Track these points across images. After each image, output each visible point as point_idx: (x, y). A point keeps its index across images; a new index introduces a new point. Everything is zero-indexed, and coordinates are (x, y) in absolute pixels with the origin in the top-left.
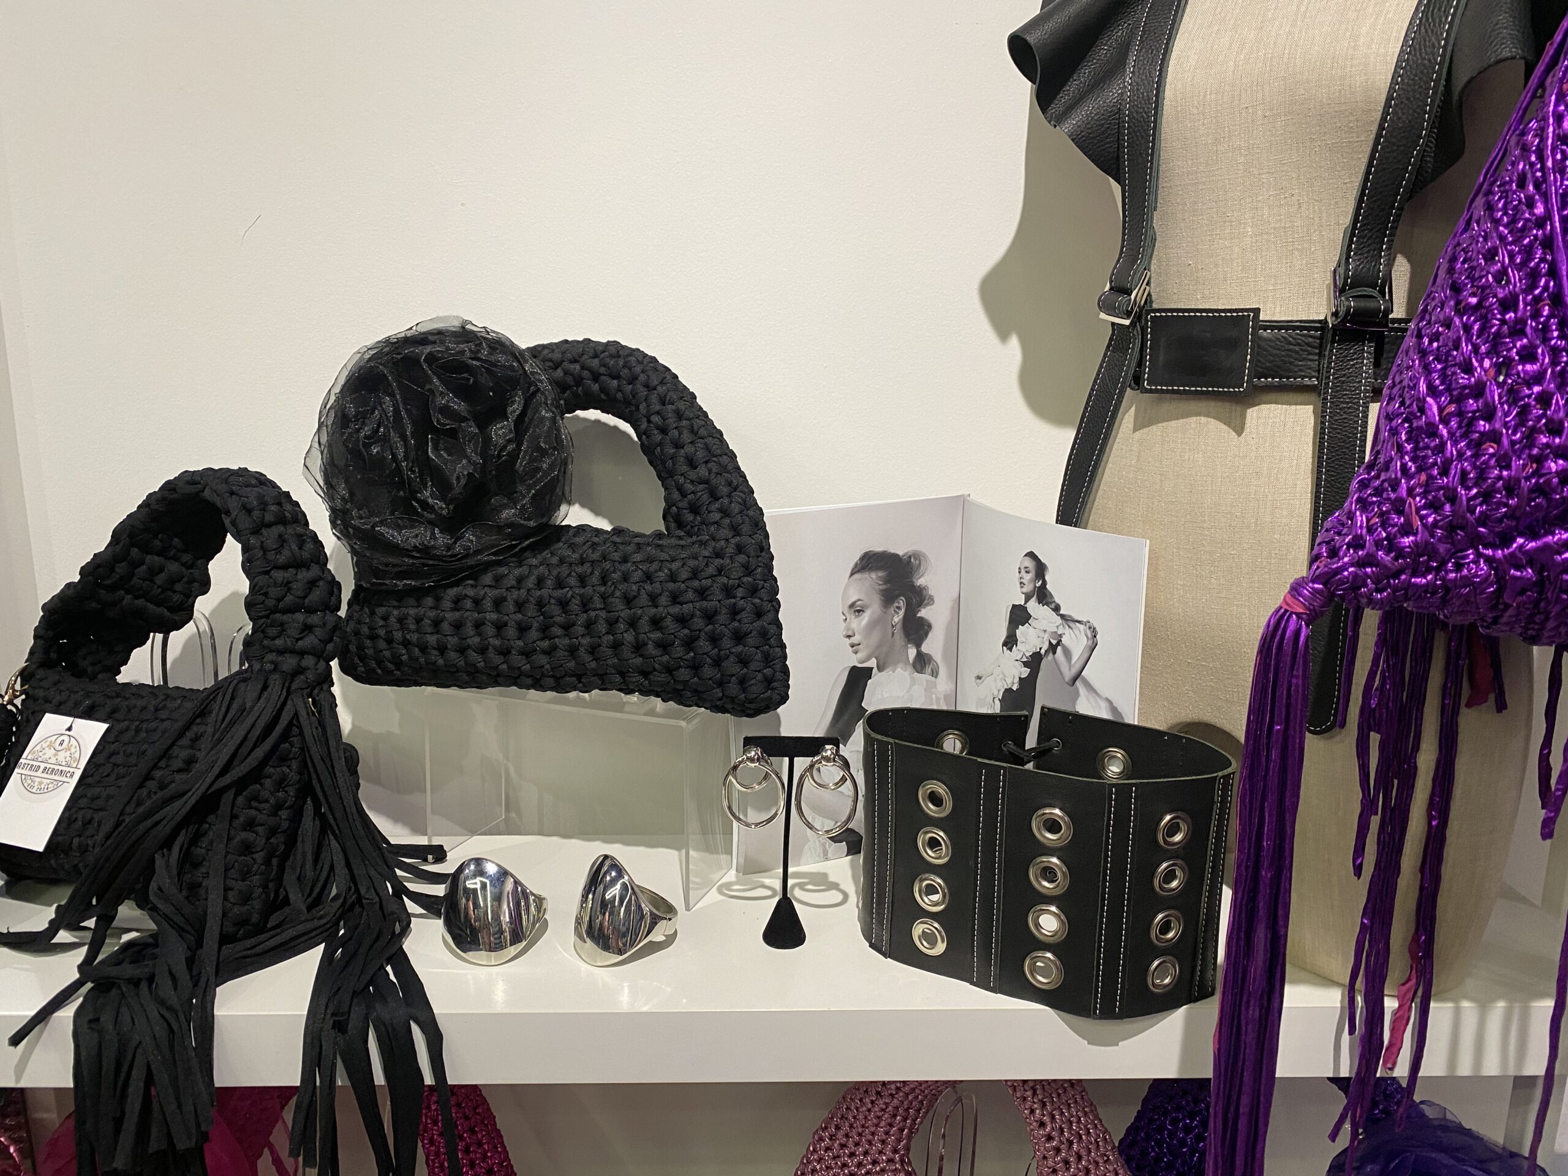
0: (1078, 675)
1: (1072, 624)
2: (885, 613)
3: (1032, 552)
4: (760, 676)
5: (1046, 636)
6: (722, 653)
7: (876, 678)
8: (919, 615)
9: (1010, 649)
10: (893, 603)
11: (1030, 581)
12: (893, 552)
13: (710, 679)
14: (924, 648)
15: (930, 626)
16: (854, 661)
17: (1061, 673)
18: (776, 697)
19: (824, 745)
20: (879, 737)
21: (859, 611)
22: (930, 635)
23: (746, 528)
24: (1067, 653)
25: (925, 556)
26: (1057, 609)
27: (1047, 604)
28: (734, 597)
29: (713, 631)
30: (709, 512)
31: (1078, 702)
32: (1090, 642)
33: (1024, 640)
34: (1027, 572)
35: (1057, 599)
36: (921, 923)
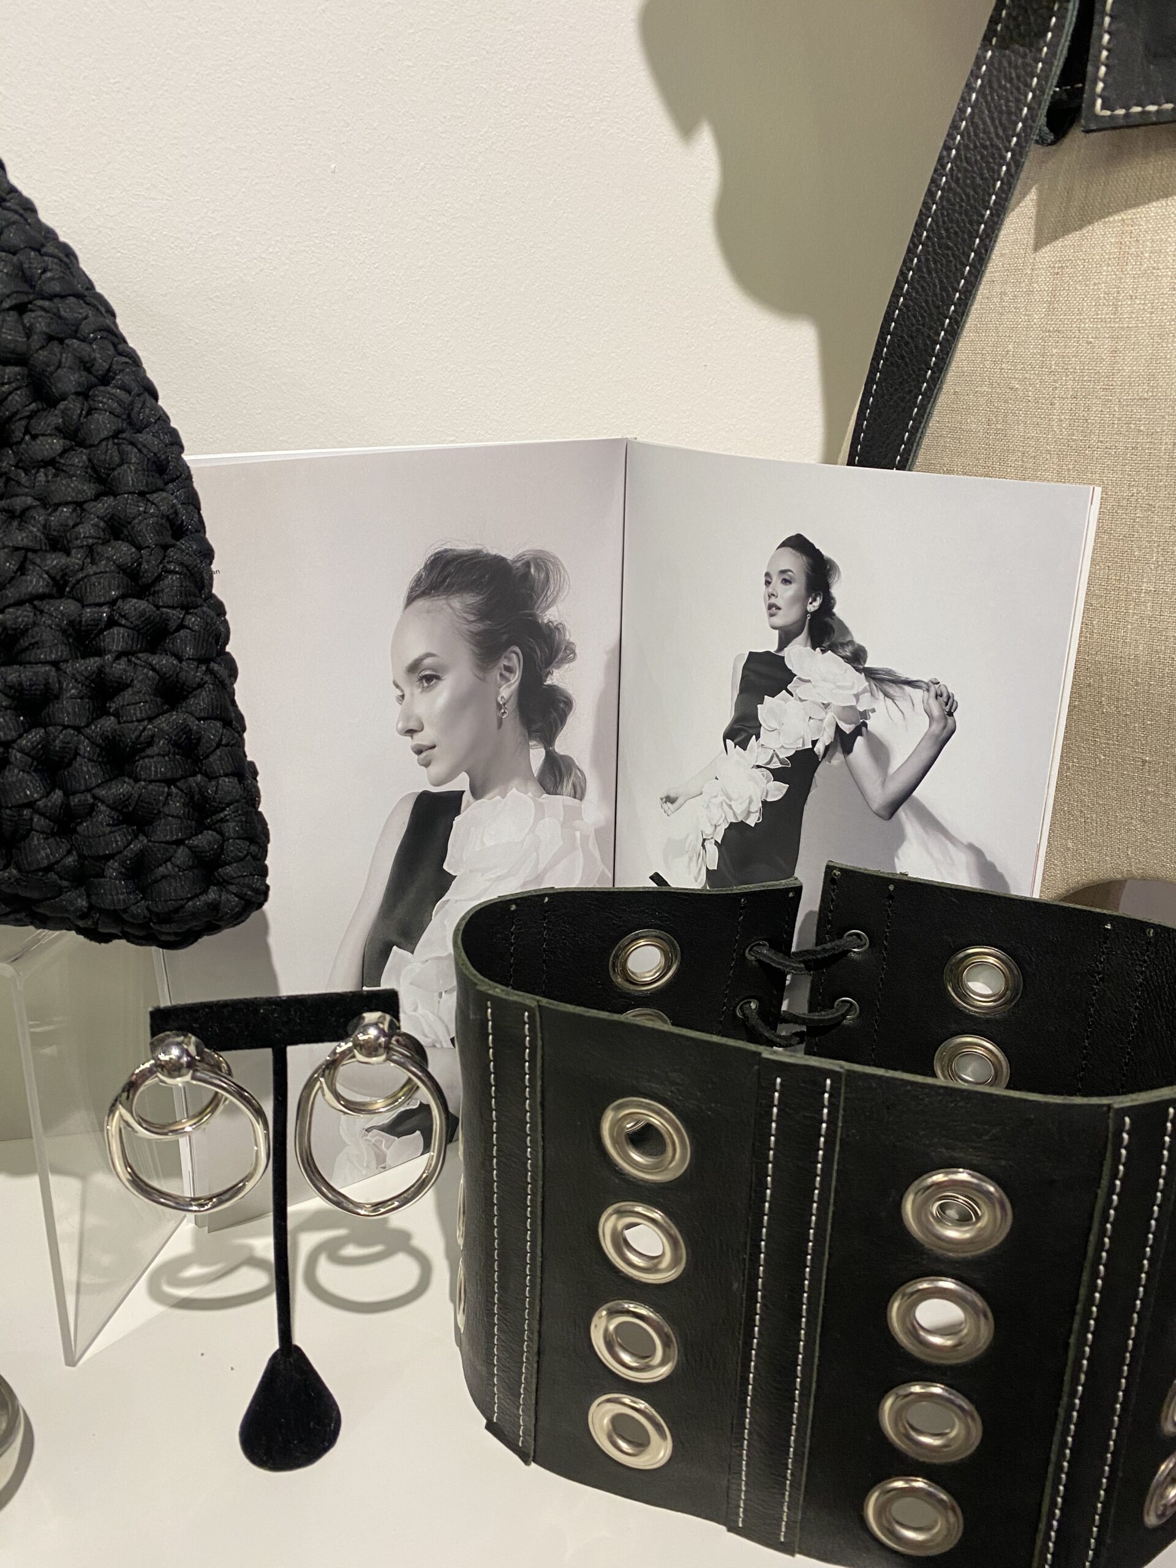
0: (906, 795)
1: (893, 690)
2: (483, 680)
3: (799, 537)
4: (181, 855)
5: (830, 717)
6: (75, 800)
7: (471, 812)
8: (548, 682)
9: (744, 745)
10: (499, 658)
11: (794, 600)
12: (493, 552)
13: (49, 868)
14: (561, 746)
15: (568, 703)
16: (423, 781)
17: (863, 793)
18: (230, 900)
19: (358, 1014)
20: (498, 990)
21: (429, 678)
22: (570, 720)
23: (130, 476)
24: (880, 752)
25: (556, 563)
26: (856, 658)
27: (833, 648)
28: (100, 653)
29: (46, 743)
30: (34, 437)
31: (900, 852)
32: (936, 728)
33: (774, 725)
34: (786, 581)
35: (859, 637)
36: (609, 1401)
